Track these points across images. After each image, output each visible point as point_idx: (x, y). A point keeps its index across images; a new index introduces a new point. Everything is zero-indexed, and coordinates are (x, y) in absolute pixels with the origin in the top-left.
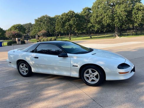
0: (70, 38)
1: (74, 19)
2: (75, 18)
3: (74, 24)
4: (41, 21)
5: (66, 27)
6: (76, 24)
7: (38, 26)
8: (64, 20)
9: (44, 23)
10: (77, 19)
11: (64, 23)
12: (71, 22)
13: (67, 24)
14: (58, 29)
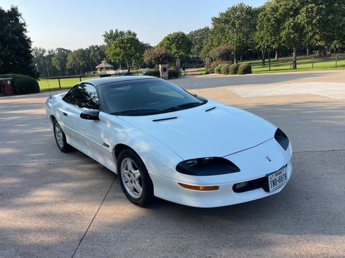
0: (295, 62)
1: (312, 8)
2: (313, 5)
3: (308, 23)
4: (227, 22)
5: (283, 34)
6: (314, 21)
7: (219, 35)
8: (280, 14)
9: (233, 24)
10: (322, 9)
11: (279, 22)
12: (301, 18)
13: (286, 24)
14: (262, 38)
